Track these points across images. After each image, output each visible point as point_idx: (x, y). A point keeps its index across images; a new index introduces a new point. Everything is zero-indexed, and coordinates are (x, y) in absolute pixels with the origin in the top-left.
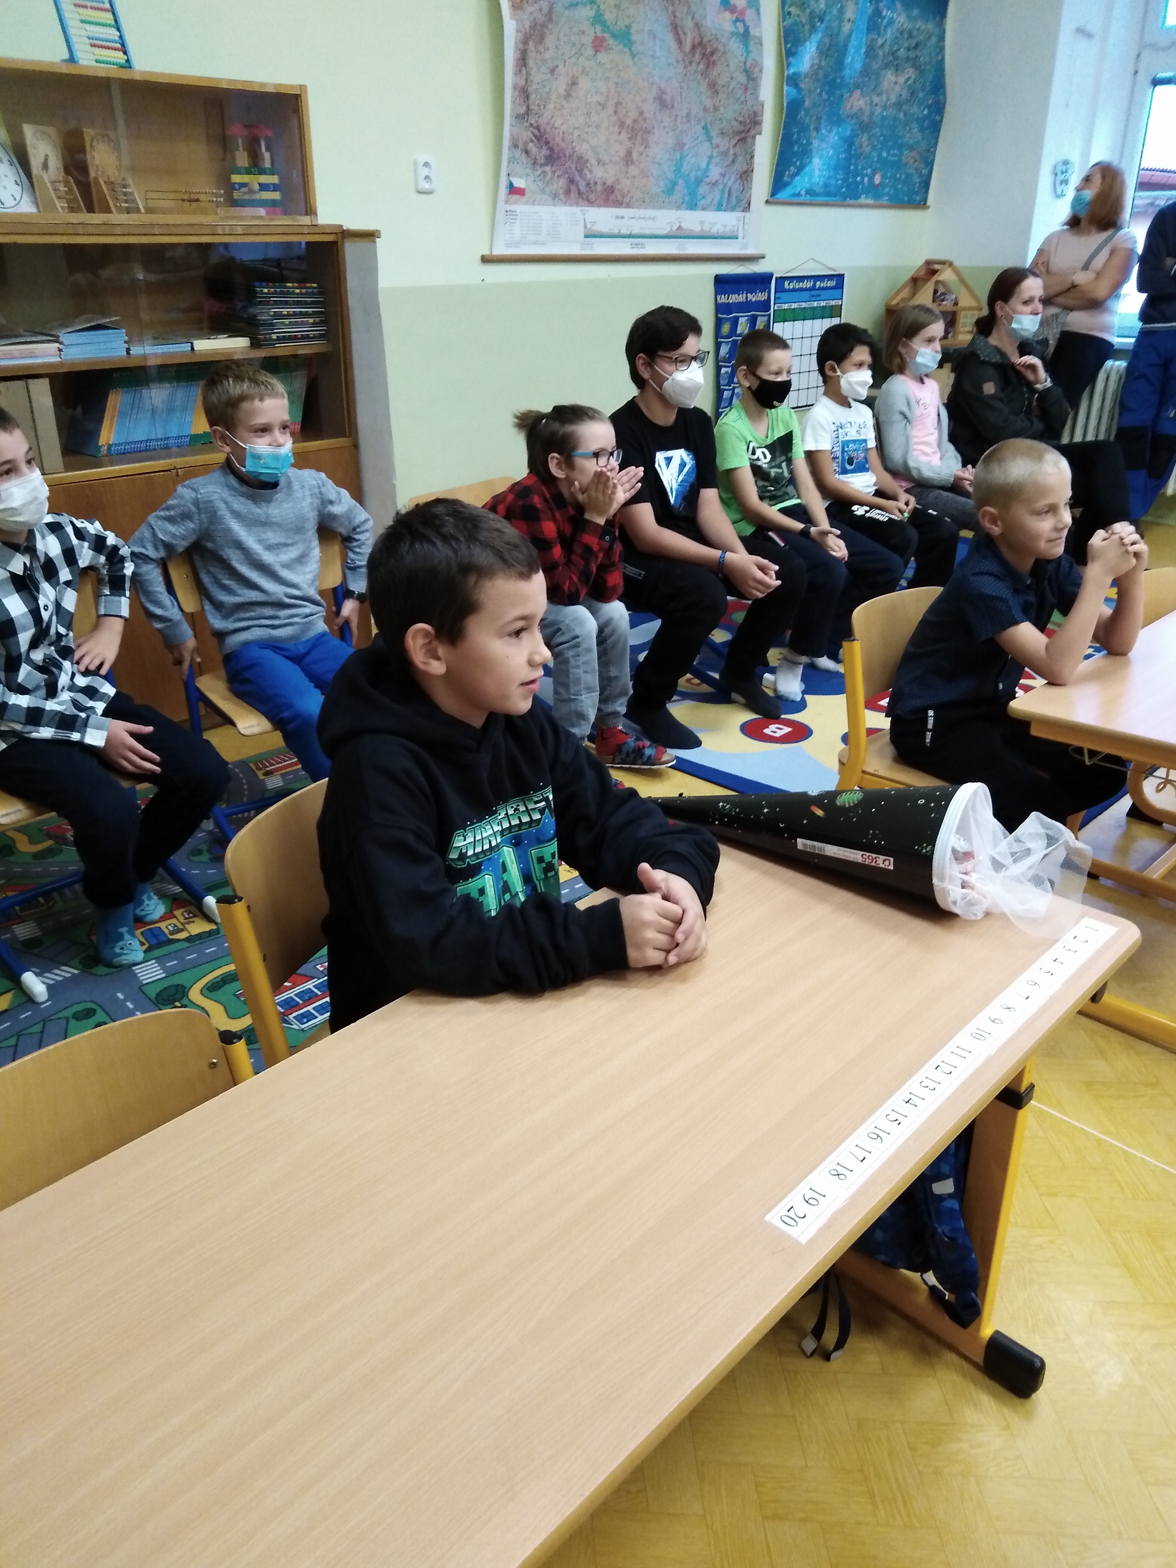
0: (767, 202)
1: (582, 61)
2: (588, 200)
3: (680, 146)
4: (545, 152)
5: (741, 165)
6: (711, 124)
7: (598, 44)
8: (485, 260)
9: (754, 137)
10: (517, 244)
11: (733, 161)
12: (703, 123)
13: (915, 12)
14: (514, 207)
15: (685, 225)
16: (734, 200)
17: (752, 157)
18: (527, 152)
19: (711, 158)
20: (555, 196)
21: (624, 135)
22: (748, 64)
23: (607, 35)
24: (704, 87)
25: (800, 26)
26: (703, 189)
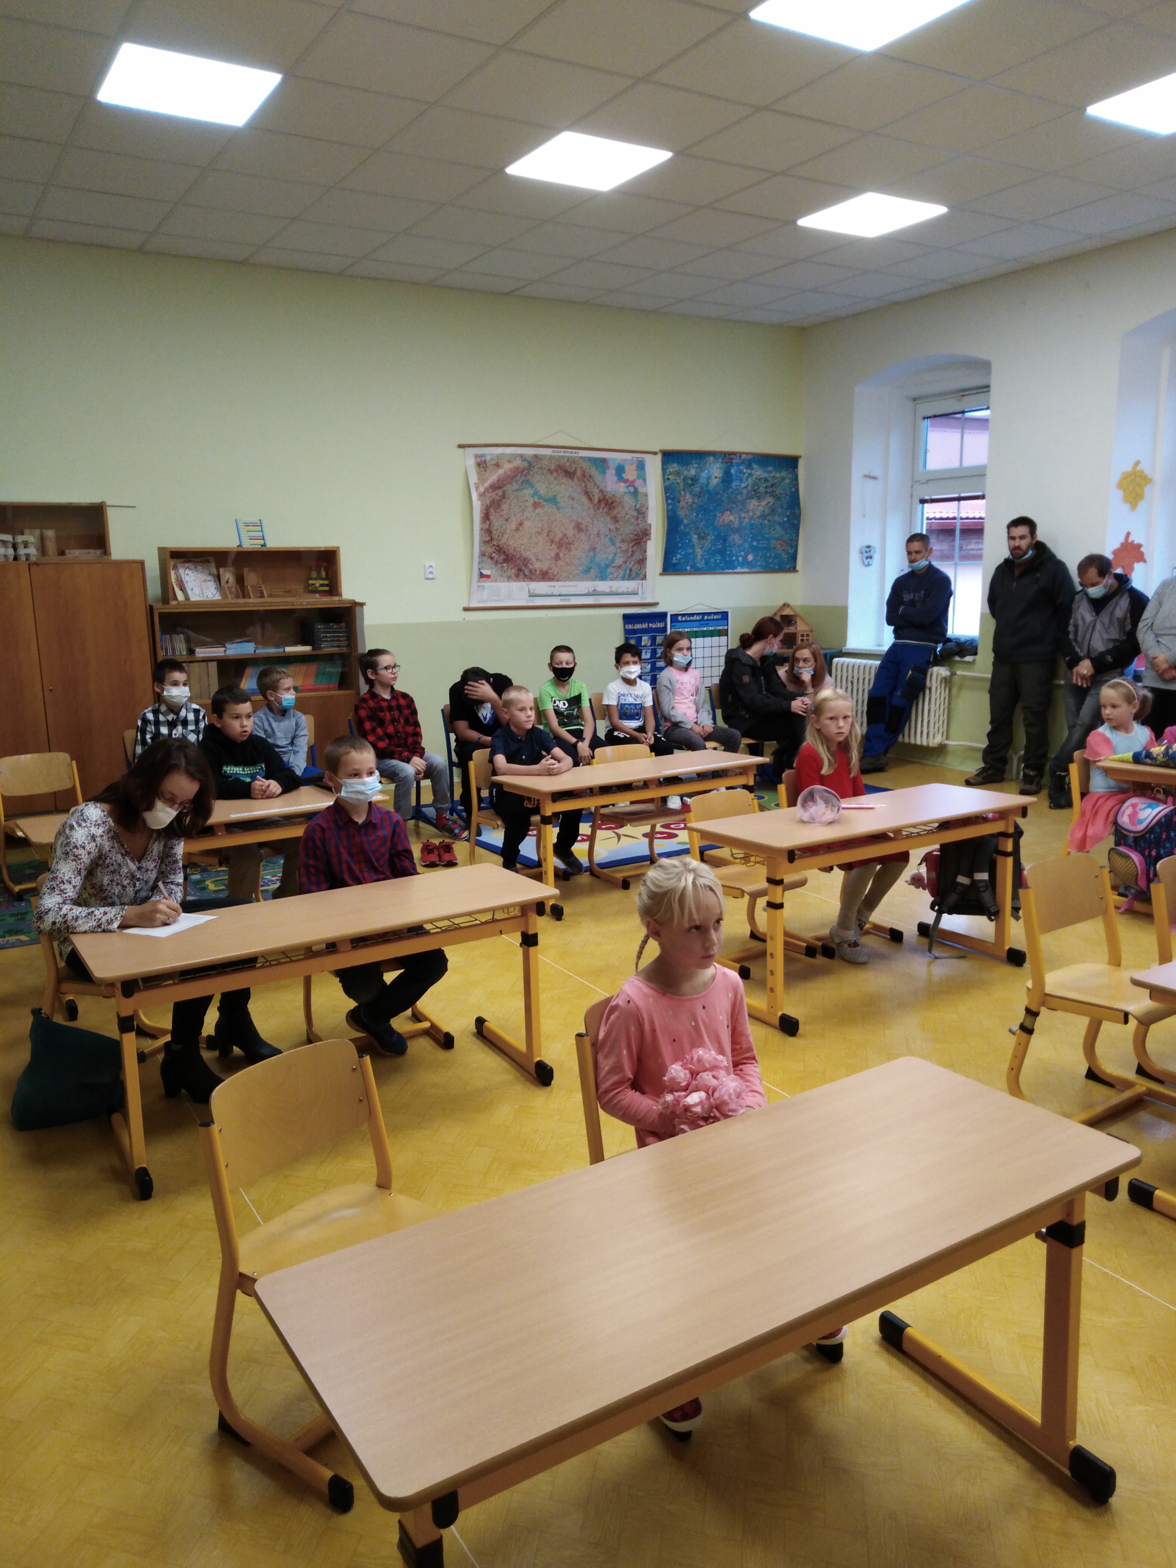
0: (660, 574)
1: (526, 514)
2: (531, 579)
3: (594, 549)
4: (503, 557)
5: (638, 555)
6: (615, 537)
7: (536, 505)
8: (466, 609)
9: (646, 542)
10: (486, 601)
11: (632, 555)
12: (609, 537)
13: (770, 468)
14: (483, 584)
15: (597, 589)
16: (634, 574)
17: (645, 552)
18: (492, 558)
19: (615, 554)
20: (509, 578)
21: (554, 546)
22: (638, 506)
23: (541, 501)
24: (608, 519)
25: (677, 485)
26: (610, 570)
